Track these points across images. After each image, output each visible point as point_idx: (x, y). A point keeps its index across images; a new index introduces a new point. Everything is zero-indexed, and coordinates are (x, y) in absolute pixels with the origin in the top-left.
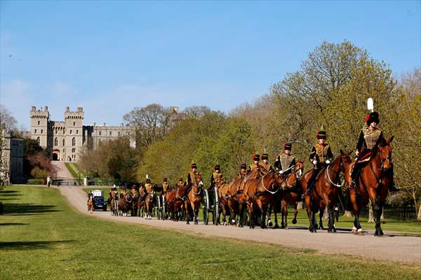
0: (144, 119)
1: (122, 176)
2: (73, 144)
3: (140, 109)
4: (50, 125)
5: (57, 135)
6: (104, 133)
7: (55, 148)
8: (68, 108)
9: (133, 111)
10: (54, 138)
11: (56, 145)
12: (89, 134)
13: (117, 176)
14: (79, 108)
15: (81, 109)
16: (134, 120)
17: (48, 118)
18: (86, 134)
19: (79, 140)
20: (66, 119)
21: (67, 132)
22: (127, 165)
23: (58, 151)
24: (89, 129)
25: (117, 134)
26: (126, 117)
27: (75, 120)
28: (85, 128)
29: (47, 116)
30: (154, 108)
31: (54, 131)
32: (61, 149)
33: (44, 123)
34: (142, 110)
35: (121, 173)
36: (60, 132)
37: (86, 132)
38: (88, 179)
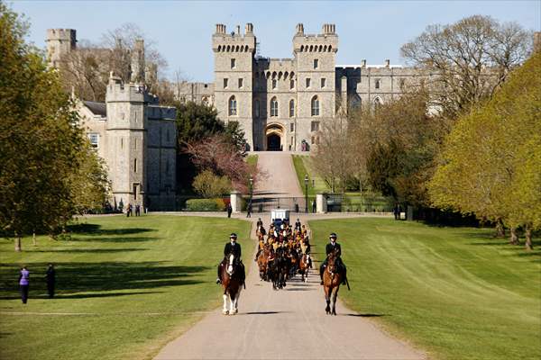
2: (314, 112)
3: (442, 30)
4: (260, 66)
5: (276, 90)
6: (386, 84)
7: (270, 120)
8: (301, 27)
9: (424, 35)
10: (269, 98)
11: (274, 113)
12: (352, 89)
14: (326, 26)
15: (330, 29)
16: (428, 56)
17: (254, 53)
18: (344, 87)
19: (327, 100)
20: (295, 52)
21: (300, 83)
22: (411, 165)
23: (280, 128)
24: (350, 76)
26: (408, 50)
27: (316, 55)
28: (340, 72)
29: (251, 46)
30: (477, 27)
31: (270, 82)
32: (285, 124)
33: (245, 62)
34: (447, 33)
36: (282, 83)
37: (344, 82)
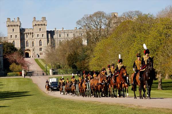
1: (78, 66)
2: (40, 45)
4: (22, 31)
5: (28, 38)
6: (63, 35)
7: (26, 48)
8: (35, 18)
9: (83, 17)
10: (26, 41)
11: (27, 46)
12: (52, 37)
13: (74, 67)
15: (44, 19)
16: (85, 24)
17: (20, 27)
18: (49, 37)
19: (44, 41)
20: (33, 26)
21: (35, 36)
22: (81, 59)
23: (29, 50)
24: (51, 33)
25: (73, 36)
26: (79, 22)
27: (40, 27)
28: (48, 32)
29: (19, 25)
30: (99, 15)
31: (25, 36)
32: (31, 49)
33: (17, 30)
34: (90, 17)
35: (77, 64)
36: (30, 36)
37: (49, 35)
38: (53, 70)
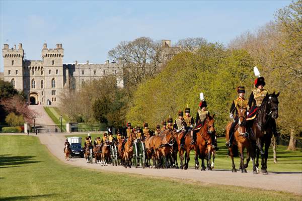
0: (132, 55)
1: (109, 120)
2: (53, 86)
3: (127, 44)
4: (26, 64)
5: (34, 76)
6: (87, 72)
7: (32, 90)
8: (46, 44)
9: (119, 46)
10: (31, 79)
11: (33, 87)
12: (71, 74)
13: (104, 121)
14: (58, 45)
15: (60, 46)
16: (121, 56)
17: (23, 58)
18: (67, 74)
19: (59, 81)
20: (43, 57)
21: (46, 72)
22: (114, 108)
23: (36, 94)
24: (70, 68)
25: (102, 73)
26: (112, 53)
27: (53, 58)
28: (65, 67)
29: (22, 54)
30: (143, 42)
31: (31, 72)
32: (39, 92)
33: (19, 63)
34: (130, 45)
35: (108, 116)
36: (37, 72)
37: (67, 71)
38: (71, 124)
